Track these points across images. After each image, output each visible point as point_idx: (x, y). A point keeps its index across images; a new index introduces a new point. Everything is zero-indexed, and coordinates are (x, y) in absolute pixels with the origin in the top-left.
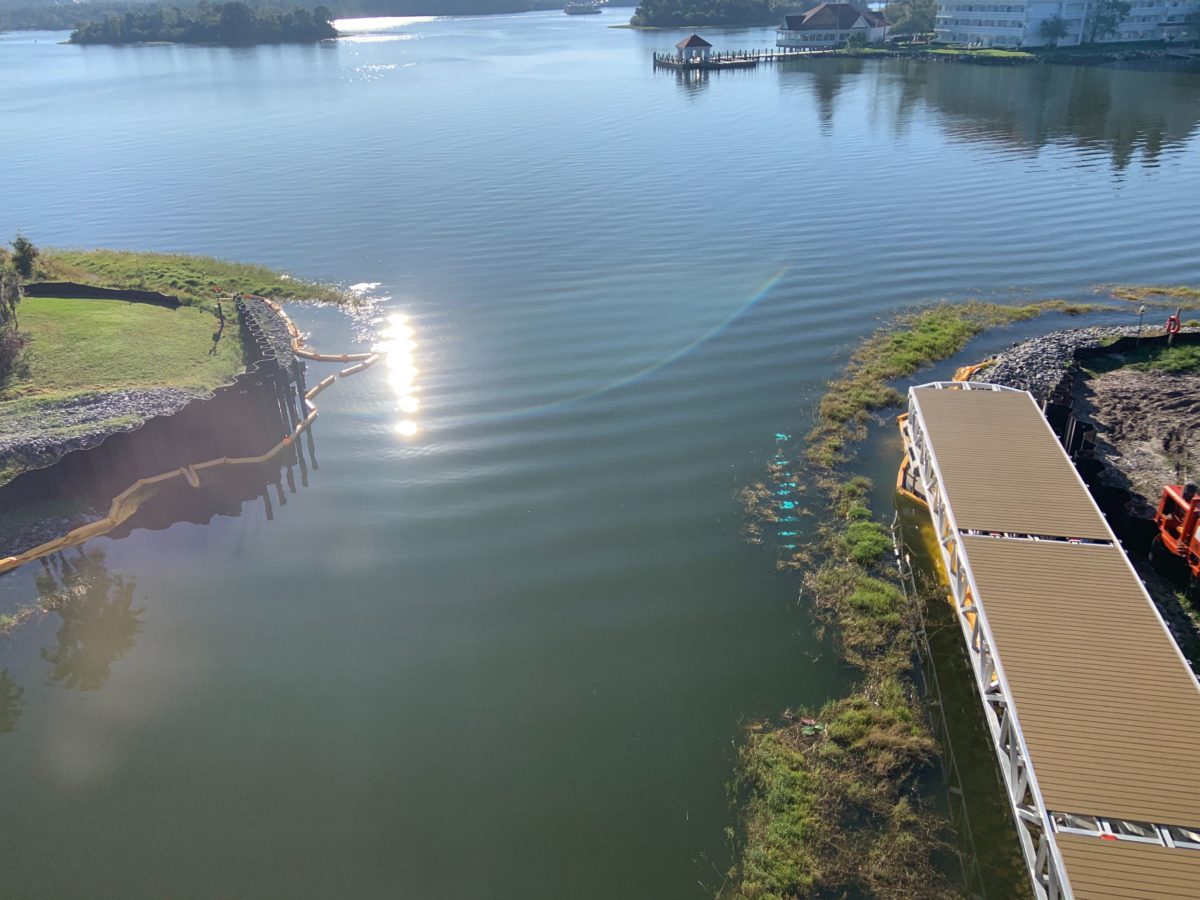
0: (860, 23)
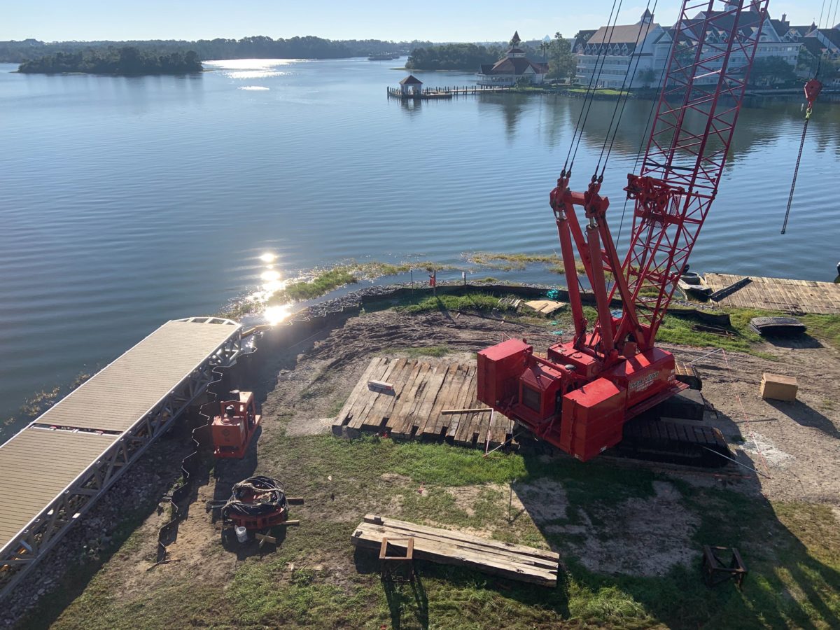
0: (529, 70)
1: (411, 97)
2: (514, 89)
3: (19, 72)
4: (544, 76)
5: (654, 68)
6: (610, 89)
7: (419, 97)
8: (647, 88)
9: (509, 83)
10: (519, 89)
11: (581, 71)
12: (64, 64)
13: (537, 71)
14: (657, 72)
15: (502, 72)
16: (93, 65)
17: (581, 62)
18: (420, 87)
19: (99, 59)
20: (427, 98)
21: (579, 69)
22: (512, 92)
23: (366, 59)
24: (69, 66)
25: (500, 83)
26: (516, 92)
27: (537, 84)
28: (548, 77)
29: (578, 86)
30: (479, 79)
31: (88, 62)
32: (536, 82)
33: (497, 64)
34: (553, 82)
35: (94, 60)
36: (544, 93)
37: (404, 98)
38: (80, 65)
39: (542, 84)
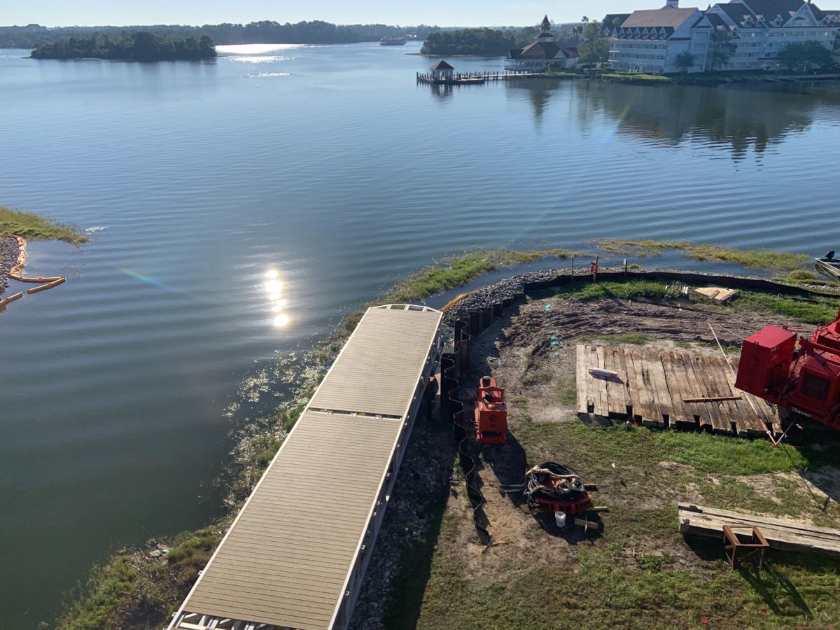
0: (560, 55)
1: (442, 82)
2: (546, 74)
3: (31, 57)
4: (576, 61)
5: (692, 52)
6: (646, 74)
7: (451, 83)
8: (685, 73)
9: (539, 68)
10: (551, 75)
11: (613, 55)
12: (77, 50)
13: (568, 56)
14: (694, 57)
15: (531, 57)
16: (107, 50)
17: (615, 46)
18: (451, 73)
19: (112, 44)
20: (458, 83)
21: (612, 54)
22: (544, 77)
23: (378, 44)
24: (82, 51)
25: (530, 68)
26: (547, 77)
27: (568, 69)
28: (580, 62)
29: (612, 71)
30: (508, 64)
31: (101, 48)
32: (567, 67)
33: (526, 49)
34: (584, 67)
35: (108, 45)
36: (577, 78)
37: (435, 84)
38: (94, 50)
39: (573, 69)
